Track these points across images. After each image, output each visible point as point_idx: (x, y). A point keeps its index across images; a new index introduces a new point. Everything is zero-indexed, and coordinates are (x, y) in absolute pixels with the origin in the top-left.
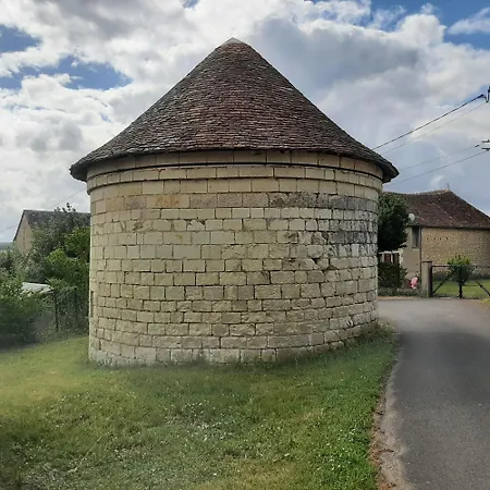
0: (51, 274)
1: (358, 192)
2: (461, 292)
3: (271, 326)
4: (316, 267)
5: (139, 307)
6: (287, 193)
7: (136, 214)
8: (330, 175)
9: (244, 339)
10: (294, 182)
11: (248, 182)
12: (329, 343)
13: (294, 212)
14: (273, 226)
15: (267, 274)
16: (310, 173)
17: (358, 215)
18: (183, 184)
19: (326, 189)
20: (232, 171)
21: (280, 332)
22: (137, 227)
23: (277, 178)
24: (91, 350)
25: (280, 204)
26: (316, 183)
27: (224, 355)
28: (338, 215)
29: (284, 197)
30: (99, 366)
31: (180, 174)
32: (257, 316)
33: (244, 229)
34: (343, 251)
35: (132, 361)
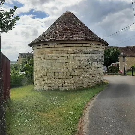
0: (26, 70)
1: (97, 49)
2: (133, 74)
3: (75, 82)
4: (86, 68)
5: (44, 77)
6: (79, 50)
7: (43, 55)
8: (89, 45)
9: (68, 85)
10: (80, 47)
11: (69, 48)
12: (89, 86)
13: (80, 55)
14: (75, 58)
15: (74, 70)
16: (84, 45)
17: (97, 55)
18: (54, 48)
19: (88, 49)
20: (65, 45)
21: (77, 83)
22: (43, 59)
23: (76, 47)
24: (34, 87)
25: (77, 53)
26: (86, 48)
27: (64, 88)
28: (92, 55)
29: (78, 51)
30: (36, 91)
31: (53, 46)
32: (71, 79)
33: (68, 59)
34: (93, 64)
35: (43, 90)
